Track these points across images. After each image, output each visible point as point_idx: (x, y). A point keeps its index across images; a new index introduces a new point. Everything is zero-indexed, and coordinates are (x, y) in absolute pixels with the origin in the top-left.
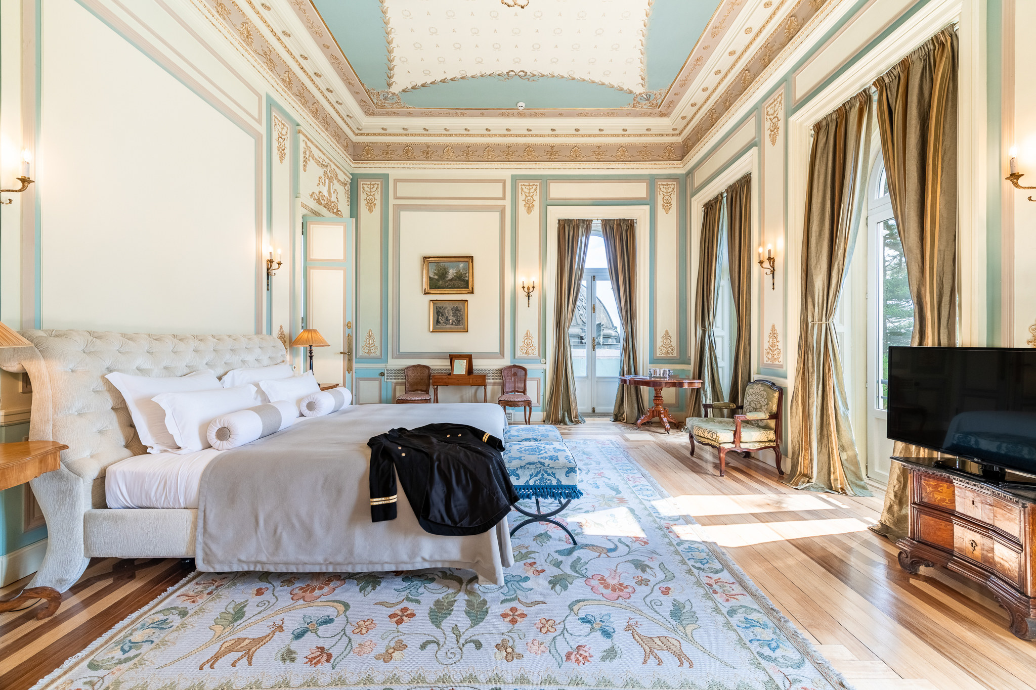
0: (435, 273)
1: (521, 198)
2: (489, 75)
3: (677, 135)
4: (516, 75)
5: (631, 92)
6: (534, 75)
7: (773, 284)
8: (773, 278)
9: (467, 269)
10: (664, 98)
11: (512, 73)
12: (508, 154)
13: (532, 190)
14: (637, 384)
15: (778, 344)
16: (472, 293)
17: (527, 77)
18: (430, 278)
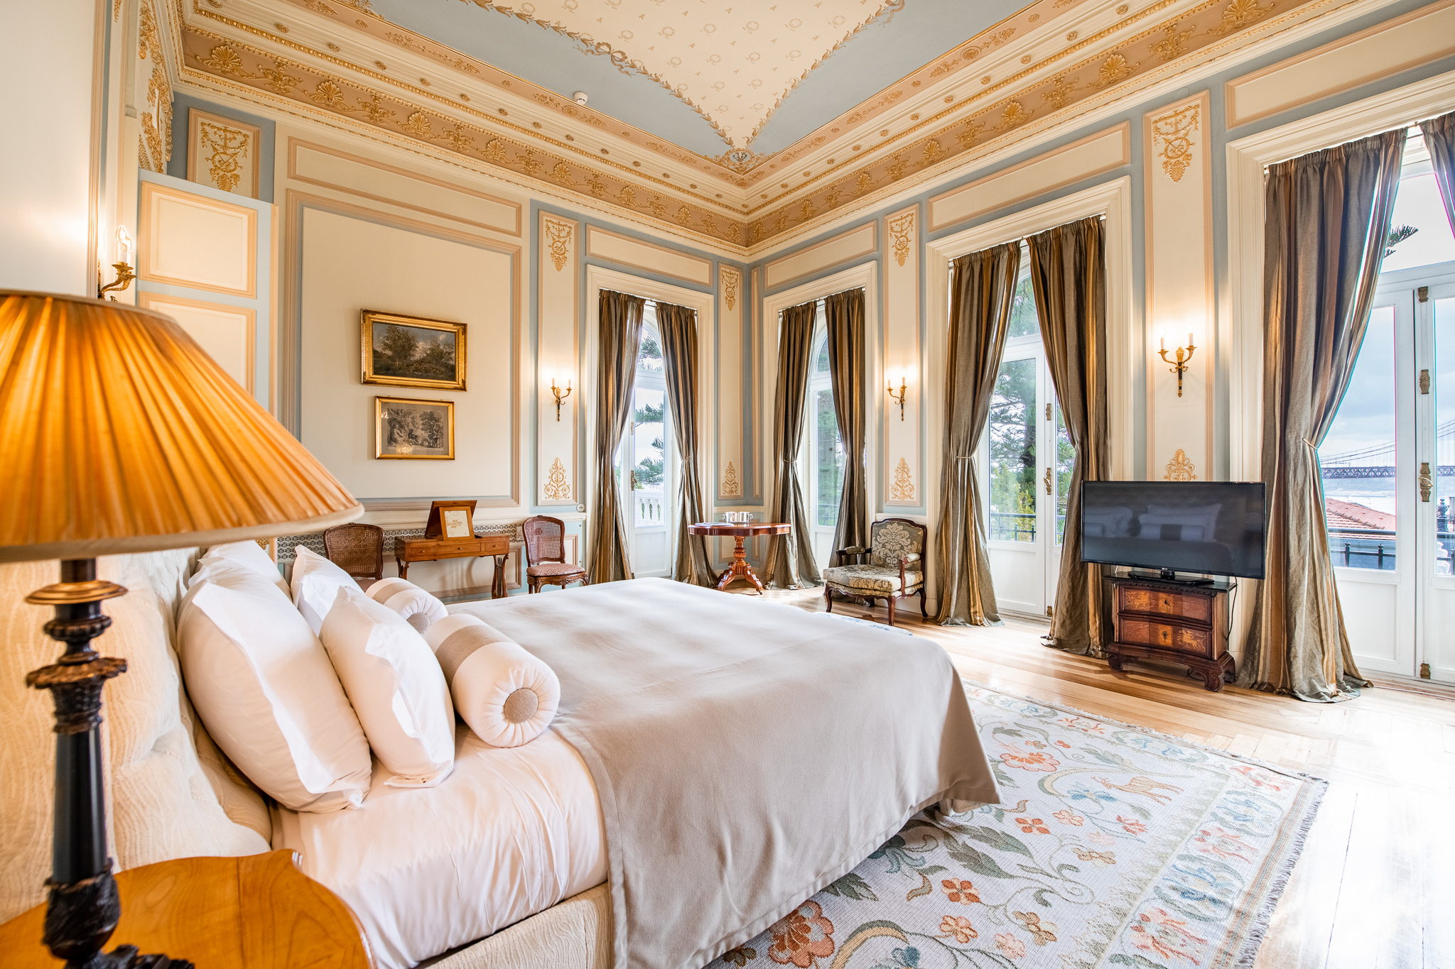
0: (386, 344)
1: (546, 241)
2: (569, 34)
3: (744, 214)
4: (609, 53)
5: (730, 143)
6: (633, 66)
7: (902, 415)
8: (902, 408)
9: (455, 345)
10: (758, 166)
11: (605, 48)
12: (529, 163)
13: (563, 234)
14: (702, 532)
15: (909, 480)
16: (464, 389)
17: (623, 63)
18: (375, 352)
